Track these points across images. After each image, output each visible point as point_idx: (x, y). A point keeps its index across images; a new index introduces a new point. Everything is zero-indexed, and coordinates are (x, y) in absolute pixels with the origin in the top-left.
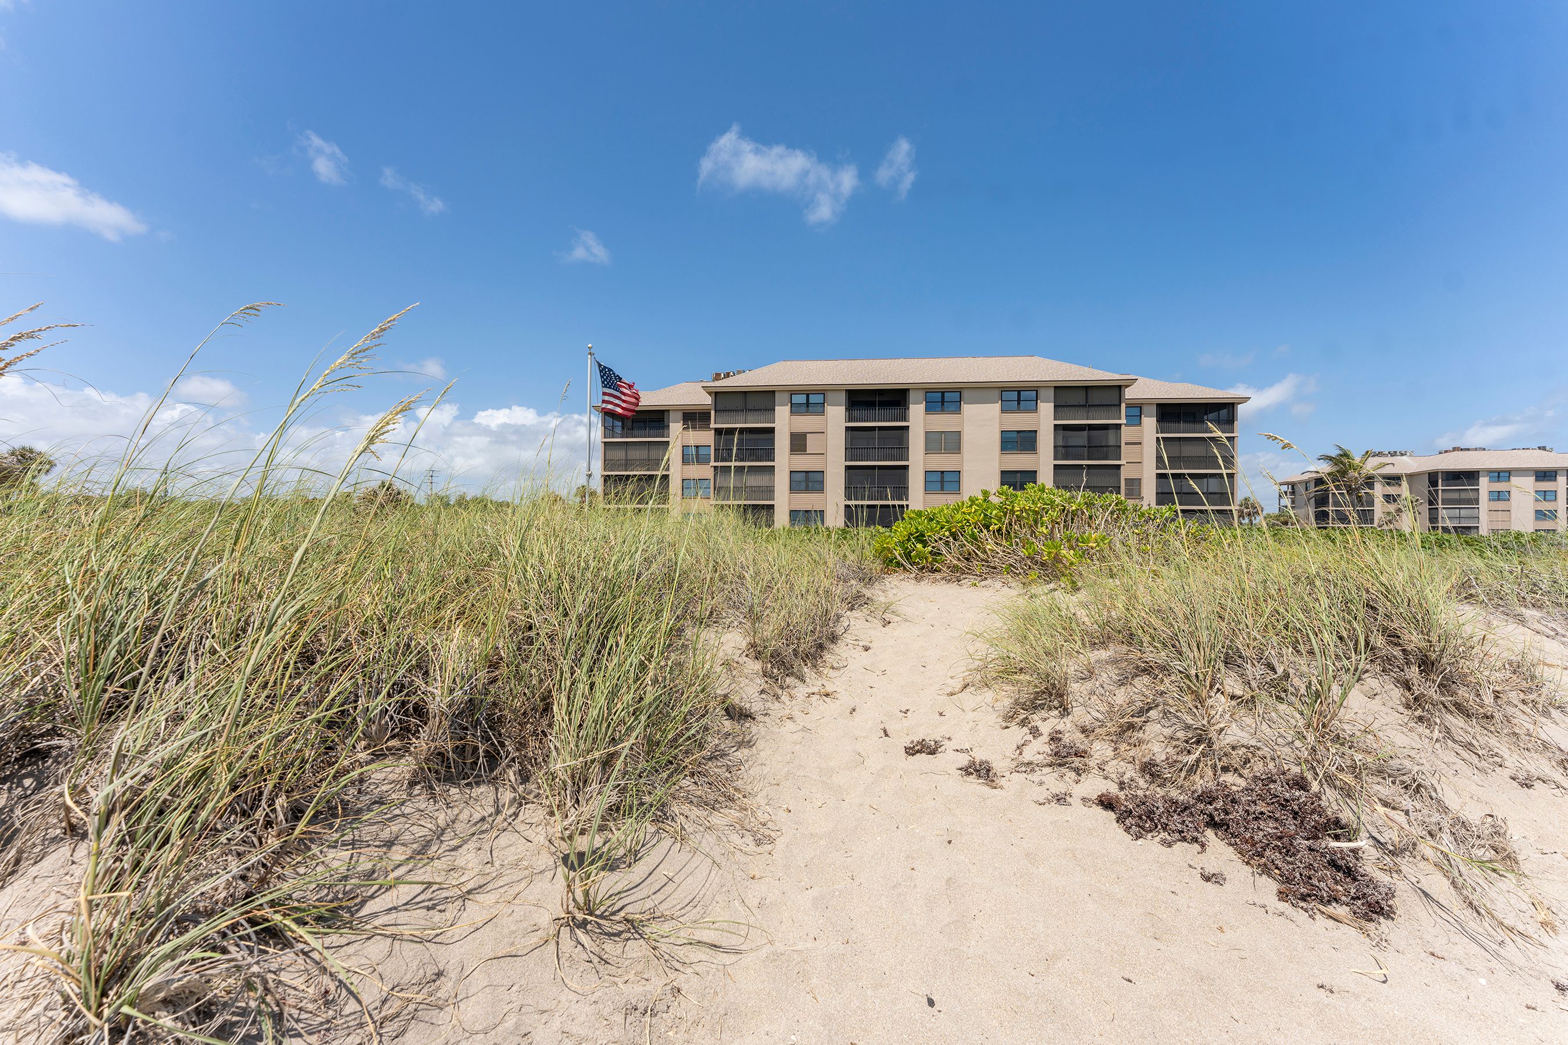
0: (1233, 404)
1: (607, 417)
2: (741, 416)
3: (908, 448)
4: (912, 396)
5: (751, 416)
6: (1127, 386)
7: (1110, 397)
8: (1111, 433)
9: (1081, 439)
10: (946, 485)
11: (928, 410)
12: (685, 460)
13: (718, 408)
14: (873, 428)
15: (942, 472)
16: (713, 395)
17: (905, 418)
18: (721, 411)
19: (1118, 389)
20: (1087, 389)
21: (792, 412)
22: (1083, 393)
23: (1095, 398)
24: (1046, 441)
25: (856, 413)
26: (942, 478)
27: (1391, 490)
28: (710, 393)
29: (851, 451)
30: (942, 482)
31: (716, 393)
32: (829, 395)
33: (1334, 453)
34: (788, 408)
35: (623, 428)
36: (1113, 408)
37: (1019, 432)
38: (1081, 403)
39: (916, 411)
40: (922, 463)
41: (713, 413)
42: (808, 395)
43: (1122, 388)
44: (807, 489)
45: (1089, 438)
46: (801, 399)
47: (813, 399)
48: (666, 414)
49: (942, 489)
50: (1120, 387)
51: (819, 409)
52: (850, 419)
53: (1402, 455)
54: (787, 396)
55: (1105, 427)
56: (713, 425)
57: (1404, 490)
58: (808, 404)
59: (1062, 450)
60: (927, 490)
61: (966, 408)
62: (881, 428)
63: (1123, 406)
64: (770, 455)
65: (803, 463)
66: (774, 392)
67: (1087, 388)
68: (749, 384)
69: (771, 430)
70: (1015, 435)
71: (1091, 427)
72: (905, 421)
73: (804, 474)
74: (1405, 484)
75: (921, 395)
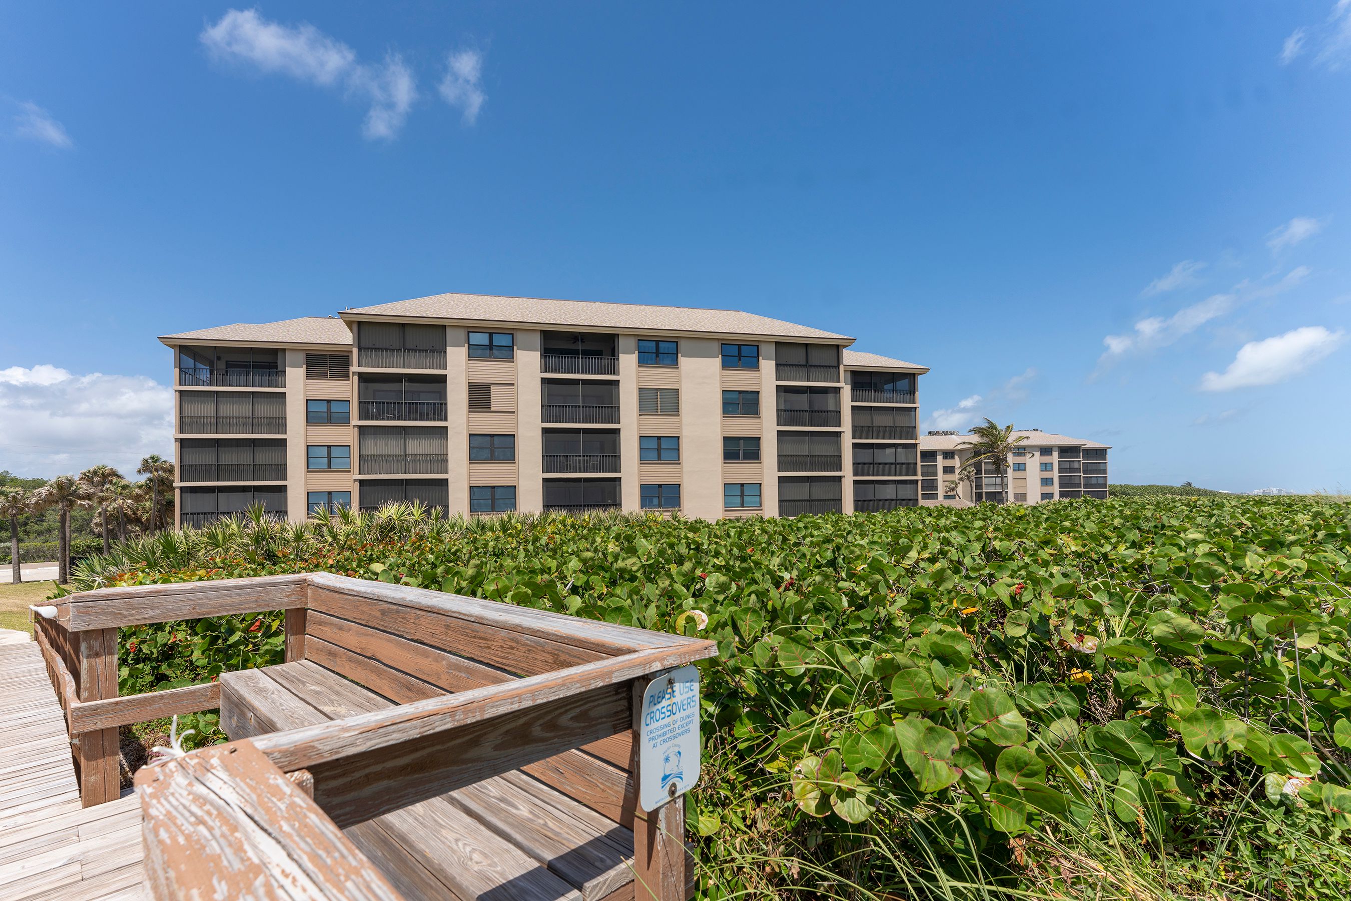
0: (914, 374)
1: (184, 357)
2: (397, 358)
3: (619, 407)
4: (622, 343)
5: (411, 358)
6: (845, 346)
7: (827, 358)
8: (831, 397)
9: (802, 401)
10: (663, 453)
11: (642, 362)
12: (311, 419)
13: (363, 345)
14: (576, 382)
15: (659, 438)
16: (355, 327)
17: (614, 371)
18: (365, 348)
19: (836, 349)
20: (807, 347)
21: (471, 356)
22: (802, 352)
23: (816, 357)
24: (769, 404)
25: (555, 361)
26: (659, 445)
27: (949, 463)
28: (349, 324)
29: (550, 410)
30: (659, 450)
31: (359, 323)
32: (519, 337)
33: (985, 425)
34: (463, 351)
35: (211, 372)
36: (833, 370)
37: (740, 392)
38: (801, 363)
39: (628, 362)
40: (635, 426)
41: (355, 351)
42: (491, 335)
43: (840, 348)
44: (493, 458)
45: (811, 403)
46: (480, 339)
47: (498, 340)
48: (279, 355)
49: (659, 458)
50: (838, 346)
51: (507, 353)
52: (546, 368)
53: (952, 434)
54: (462, 334)
55: (824, 391)
56: (354, 368)
57: (956, 462)
58: (491, 346)
59: (785, 415)
60: (643, 459)
61: (683, 361)
62: (585, 382)
63: (842, 368)
64: (440, 412)
65: (487, 424)
66: (444, 327)
67: (807, 345)
68: (408, 314)
69: (442, 379)
70: (735, 396)
71: (812, 390)
72: (614, 374)
73: (489, 438)
74: (956, 457)
75: (632, 343)
